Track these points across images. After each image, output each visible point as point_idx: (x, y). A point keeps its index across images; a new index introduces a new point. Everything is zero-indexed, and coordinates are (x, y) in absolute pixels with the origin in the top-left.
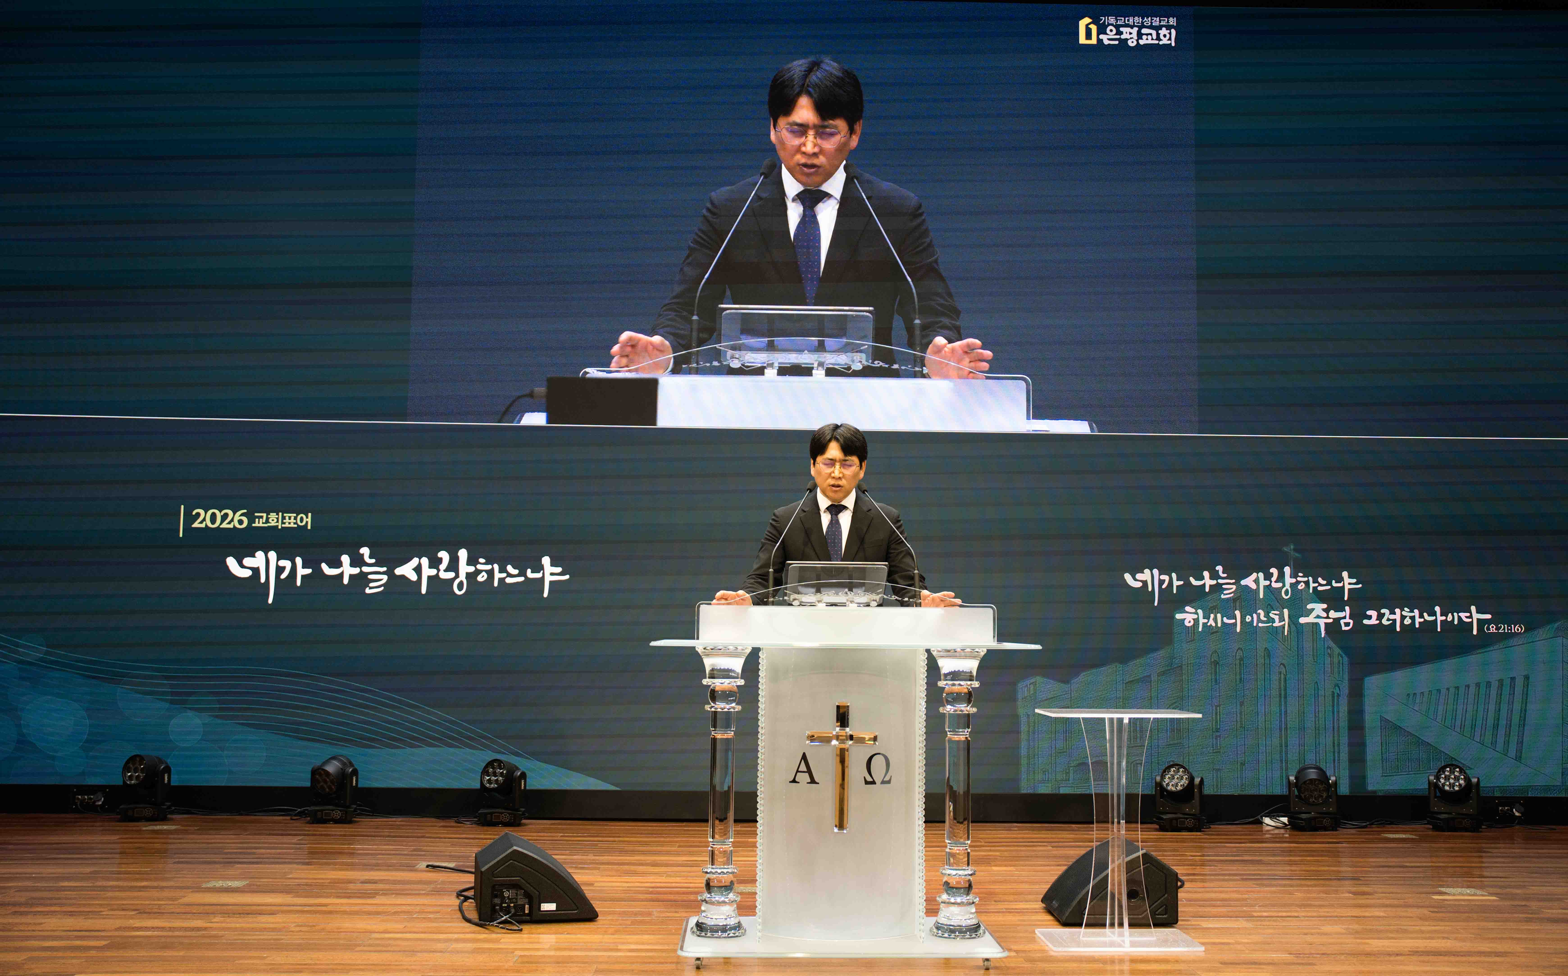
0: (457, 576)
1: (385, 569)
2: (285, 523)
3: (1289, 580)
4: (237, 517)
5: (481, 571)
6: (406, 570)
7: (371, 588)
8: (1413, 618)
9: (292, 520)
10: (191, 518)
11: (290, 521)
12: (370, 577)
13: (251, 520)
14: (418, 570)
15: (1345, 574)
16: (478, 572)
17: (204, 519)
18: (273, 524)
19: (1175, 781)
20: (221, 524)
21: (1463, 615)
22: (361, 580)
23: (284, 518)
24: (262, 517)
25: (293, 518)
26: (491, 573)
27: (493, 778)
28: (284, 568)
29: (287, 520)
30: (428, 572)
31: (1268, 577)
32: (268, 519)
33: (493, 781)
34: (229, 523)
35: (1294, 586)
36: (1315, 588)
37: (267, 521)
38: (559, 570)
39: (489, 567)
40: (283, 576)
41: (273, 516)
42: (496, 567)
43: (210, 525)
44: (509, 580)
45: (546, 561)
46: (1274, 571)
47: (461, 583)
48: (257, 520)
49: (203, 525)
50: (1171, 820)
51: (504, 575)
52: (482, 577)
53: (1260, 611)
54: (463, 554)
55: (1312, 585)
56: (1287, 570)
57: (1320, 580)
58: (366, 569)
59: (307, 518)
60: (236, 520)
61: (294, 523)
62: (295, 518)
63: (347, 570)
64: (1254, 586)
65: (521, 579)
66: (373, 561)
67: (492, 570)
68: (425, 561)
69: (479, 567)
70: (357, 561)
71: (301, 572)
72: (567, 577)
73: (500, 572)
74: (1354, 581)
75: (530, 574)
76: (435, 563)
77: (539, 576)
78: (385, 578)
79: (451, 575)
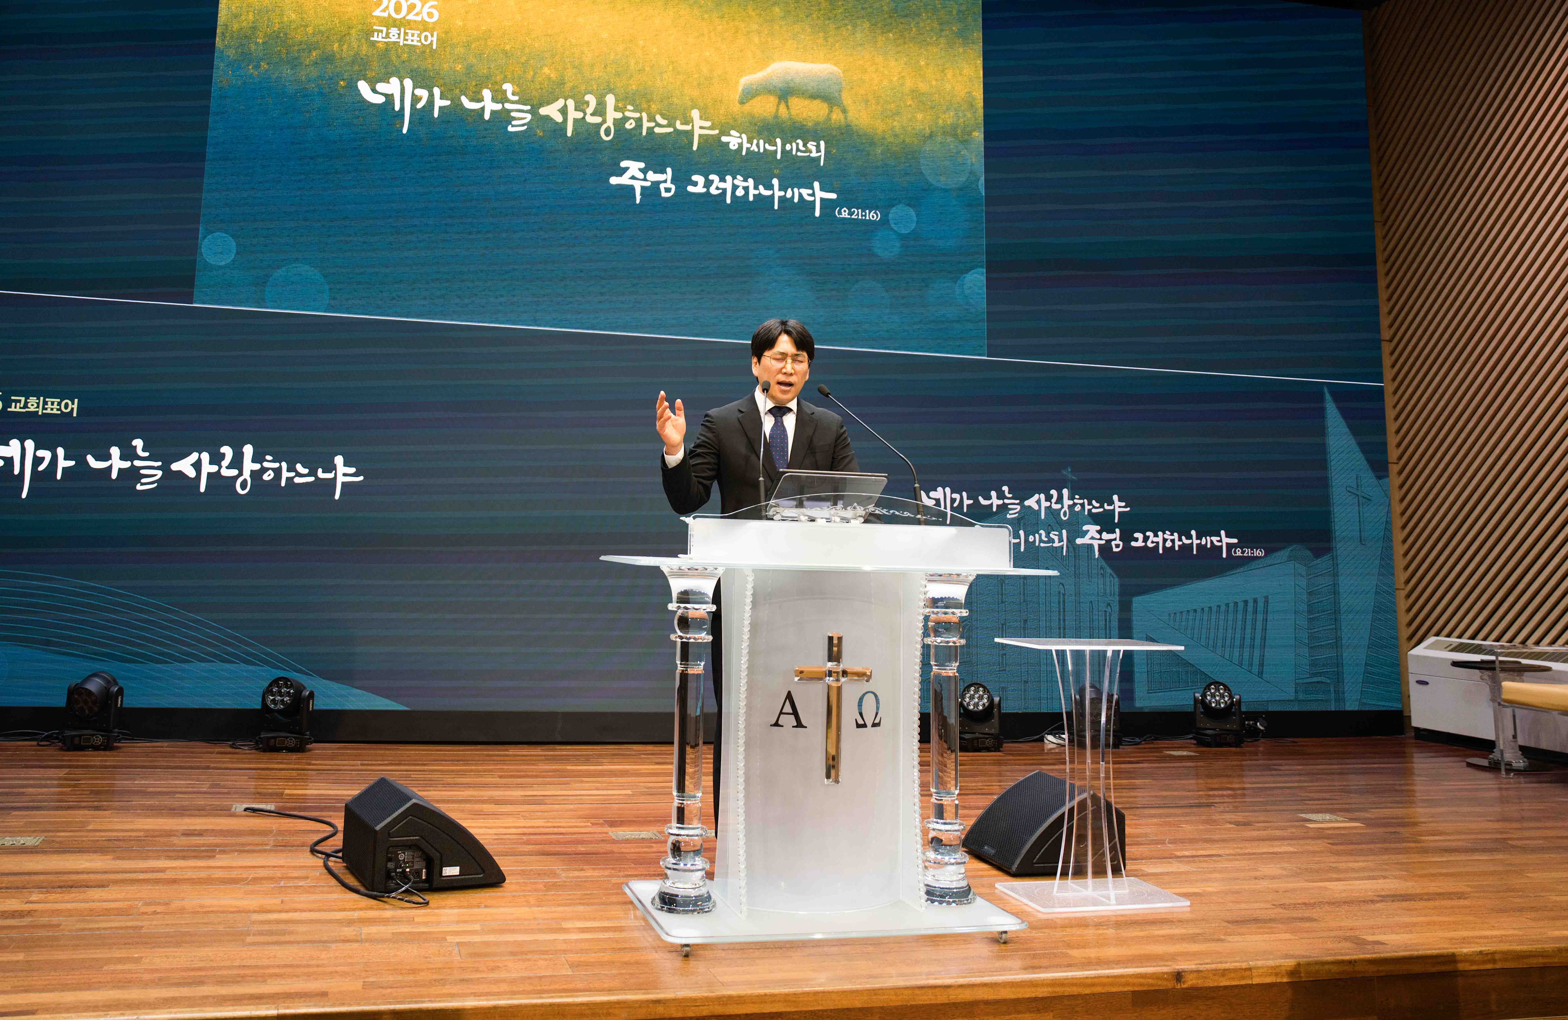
0: (241, 474)
1: (160, 464)
2: (46, 409)
3: (1067, 502)
5: (268, 469)
6: (184, 466)
7: (142, 484)
8: (1174, 541)
9: (55, 406)
11: (53, 407)
13: (8, 404)
14: (197, 465)
15: (1115, 498)
16: (264, 470)
18: (33, 409)
19: (976, 700)
21: (1213, 539)
22: (132, 475)
23: (45, 403)
24: (20, 401)
25: (56, 403)
26: (278, 472)
27: (278, 697)
28: (42, 459)
29: (49, 405)
30: (208, 468)
31: (1049, 498)
32: (25, 403)
33: (279, 700)
35: (1071, 507)
36: (1089, 510)
37: (26, 406)
38: (353, 470)
39: (276, 465)
40: (41, 468)
41: (33, 400)
42: (284, 465)
44: (299, 479)
45: (339, 460)
46: (1054, 492)
47: (244, 482)
48: (13, 404)
51: (293, 474)
52: (268, 477)
53: (1042, 532)
54: (248, 450)
55: (1087, 507)
56: (1065, 492)
57: (1094, 502)
58: (137, 463)
59: (73, 404)
61: (58, 410)
62: (59, 404)
63: (117, 463)
64: (1036, 507)
65: (312, 478)
66: (147, 454)
67: (280, 468)
68: (205, 457)
69: (266, 464)
70: (128, 454)
71: (63, 463)
72: (361, 478)
73: (288, 470)
74: (1123, 504)
75: (321, 474)
76: (217, 459)
77: (330, 476)
78: (160, 473)
79: (234, 472)
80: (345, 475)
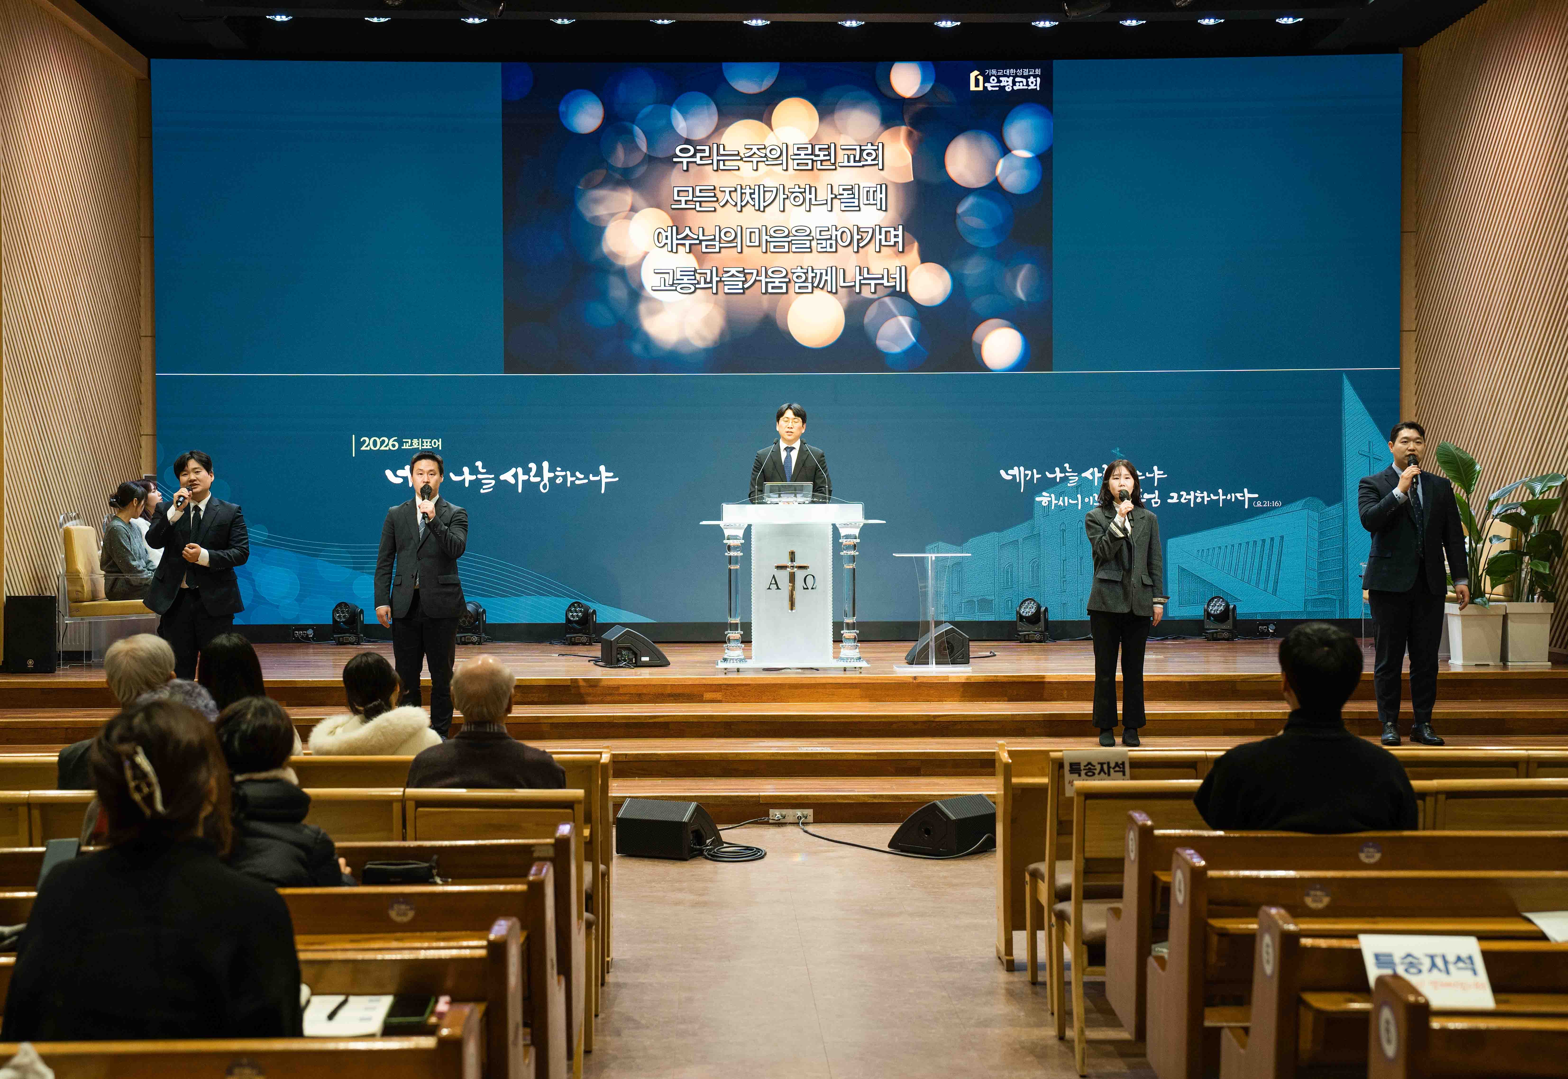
0: (542, 480)
1: (493, 476)
4: (391, 442)
5: (558, 476)
6: (508, 477)
7: (484, 489)
8: (1203, 498)
10: (360, 444)
12: (483, 481)
13: (401, 444)
14: (515, 476)
15: (1156, 468)
16: (556, 477)
17: (369, 444)
18: (415, 446)
19: (1027, 610)
20: (381, 446)
21: (1238, 495)
22: (477, 484)
24: (408, 442)
25: (429, 442)
26: (565, 477)
27: (575, 614)
30: (522, 477)
32: (412, 443)
33: (576, 616)
34: (386, 446)
37: (412, 445)
38: (611, 474)
39: (564, 473)
41: (416, 441)
42: (568, 473)
43: (373, 448)
44: (577, 482)
45: (602, 468)
47: (545, 484)
48: (405, 444)
49: (368, 448)
50: (1025, 635)
51: (574, 479)
52: (559, 481)
54: (546, 465)
58: (480, 476)
59: (439, 442)
60: (390, 444)
62: (431, 442)
63: (467, 477)
64: (1090, 477)
65: (586, 481)
66: (485, 471)
67: (566, 475)
68: (520, 470)
69: (557, 473)
70: (474, 471)
72: (617, 479)
73: (571, 476)
74: (1162, 472)
75: (592, 478)
76: (527, 471)
77: (597, 478)
78: (493, 482)
79: (538, 479)
80: (607, 477)
